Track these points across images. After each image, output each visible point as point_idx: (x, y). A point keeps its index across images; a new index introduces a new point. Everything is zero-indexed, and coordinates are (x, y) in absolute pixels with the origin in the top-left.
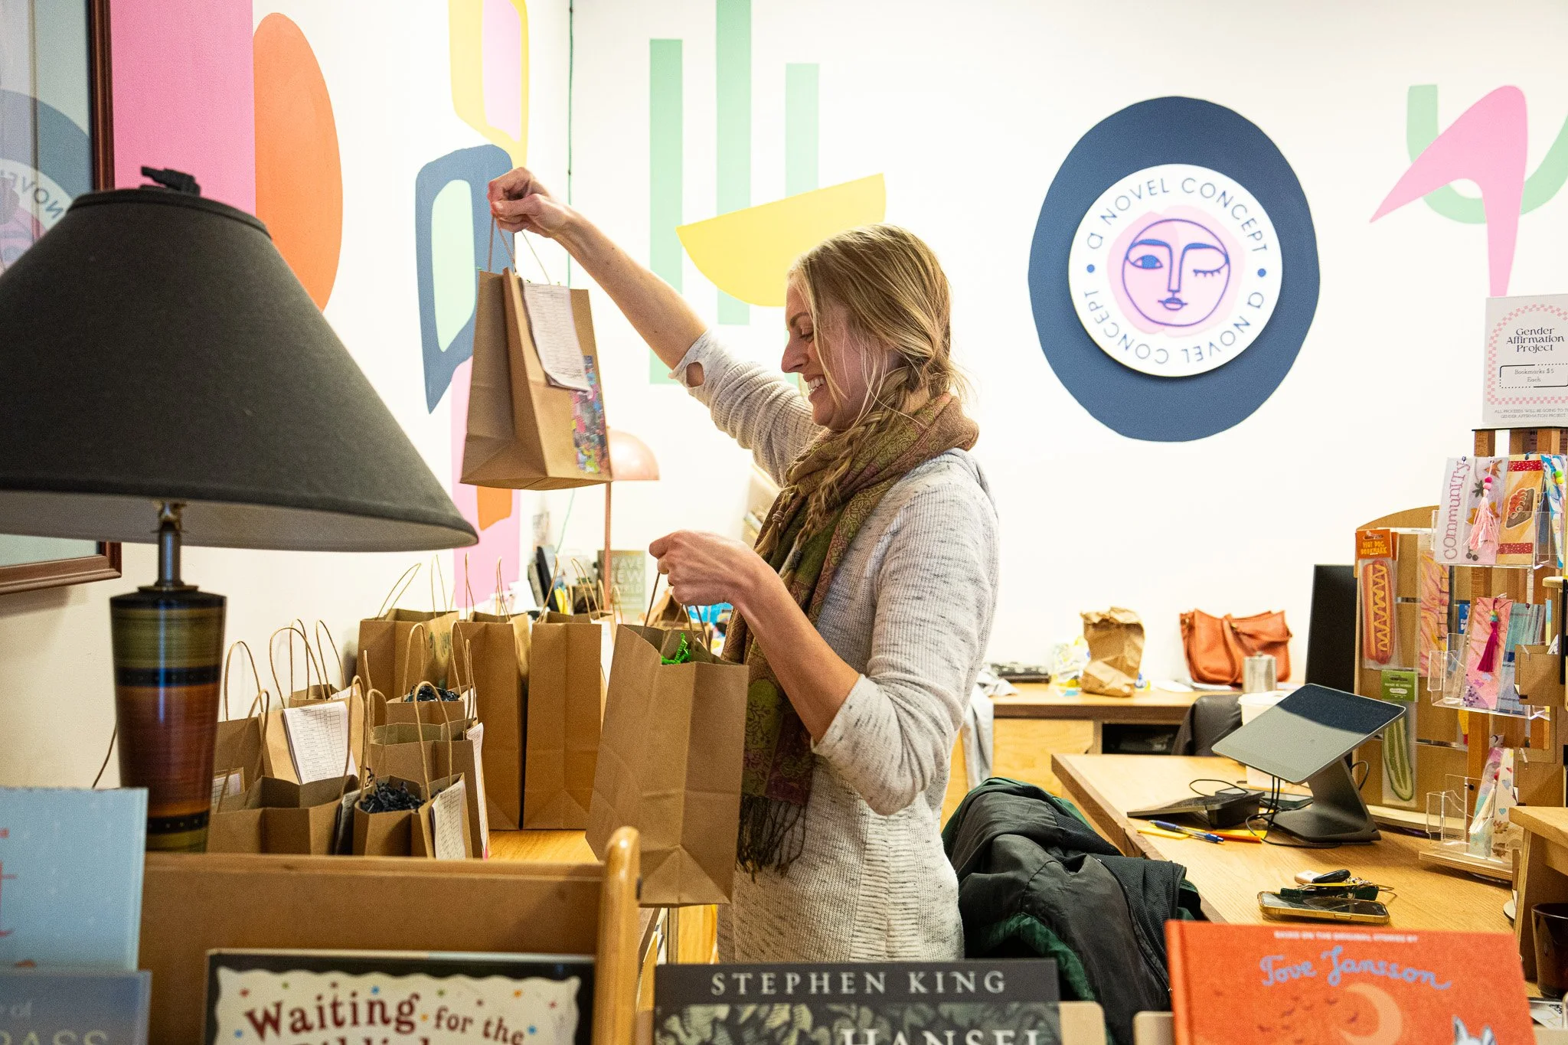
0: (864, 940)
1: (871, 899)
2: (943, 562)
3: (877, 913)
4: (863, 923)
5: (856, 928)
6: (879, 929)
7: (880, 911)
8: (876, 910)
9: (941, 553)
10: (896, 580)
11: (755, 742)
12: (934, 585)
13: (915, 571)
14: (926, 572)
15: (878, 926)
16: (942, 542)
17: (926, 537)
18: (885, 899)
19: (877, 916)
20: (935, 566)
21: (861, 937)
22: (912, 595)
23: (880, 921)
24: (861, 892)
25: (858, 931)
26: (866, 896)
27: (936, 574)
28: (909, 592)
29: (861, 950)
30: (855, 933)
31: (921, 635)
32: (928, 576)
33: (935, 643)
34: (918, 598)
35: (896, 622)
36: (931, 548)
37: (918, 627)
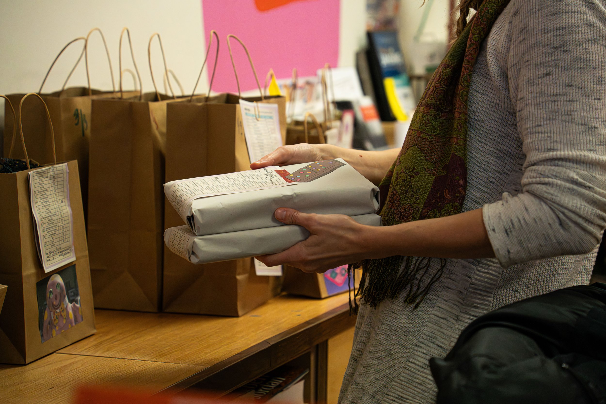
0: (425, 351)
1: (442, 320)
2: (558, 33)
3: (443, 333)
4: (428, 338)
5: (421, 340)
6: (441, 347)
7: (445, 332)
8: (442, 330)
9: (555, 26)
10: (528, 61)
11: (406, 198)
12: (556, 58)
13: (538, 48)
14: (546, 47)
15: (440, 344)
16: (554, 14)
17: (540, 15)
18: (453, 323)
19: (442, 335)
20: (552, 39)
21: (423, 348)
22: (542, 73)
23: (443, 341)
24: (434, 312)
25: (422, 342)
26: (438, 316)
27: (555, 46)
28: (540, 70)
29: (420, 359)
30: (419, 344)
31: (557, 110)
32: (549, 51)
33: (569, 113)
34: (548, 74)
35: (537, 104)
36: (546, 24)
37: (553, 103)
